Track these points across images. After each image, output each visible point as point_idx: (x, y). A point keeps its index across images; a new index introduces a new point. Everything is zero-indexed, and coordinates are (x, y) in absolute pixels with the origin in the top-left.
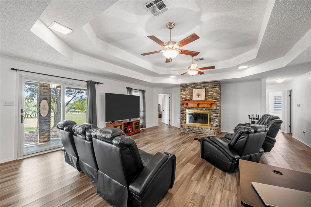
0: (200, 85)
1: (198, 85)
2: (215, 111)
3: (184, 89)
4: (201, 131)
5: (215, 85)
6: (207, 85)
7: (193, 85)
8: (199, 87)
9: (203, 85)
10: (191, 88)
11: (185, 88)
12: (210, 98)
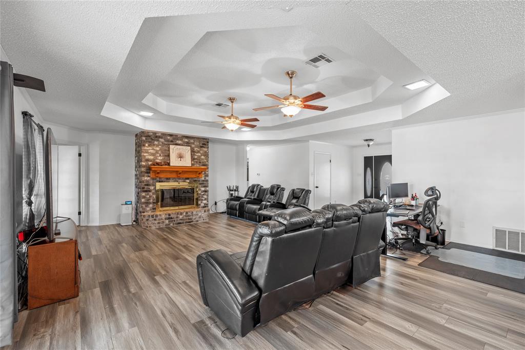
0: (181, 140)
1: (178, 139)
2: (203, 184)
3: (149, 142)
4: (191, 217)
5: (203, 144)
6: (192, 141)
7: (169, 138)
8: (180, 142)
9: (186, 140)
10: (166, 143)
11: (152, 139)
12: (197, 162)
